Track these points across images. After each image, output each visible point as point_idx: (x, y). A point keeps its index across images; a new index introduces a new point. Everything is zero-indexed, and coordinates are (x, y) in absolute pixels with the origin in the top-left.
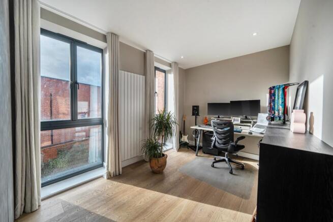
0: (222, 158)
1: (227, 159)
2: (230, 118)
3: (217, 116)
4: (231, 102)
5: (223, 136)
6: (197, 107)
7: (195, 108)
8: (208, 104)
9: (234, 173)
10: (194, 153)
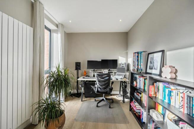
0: (101, 98)
1: (105, 99)
2: (101, 70)
3: (93, 70)
4: (102, 60)
5: (103, 83)
6: (80, 63)
7: (78, 64)
8: (88, 61)
9: (111, 107)
10: (79, 99)
